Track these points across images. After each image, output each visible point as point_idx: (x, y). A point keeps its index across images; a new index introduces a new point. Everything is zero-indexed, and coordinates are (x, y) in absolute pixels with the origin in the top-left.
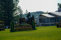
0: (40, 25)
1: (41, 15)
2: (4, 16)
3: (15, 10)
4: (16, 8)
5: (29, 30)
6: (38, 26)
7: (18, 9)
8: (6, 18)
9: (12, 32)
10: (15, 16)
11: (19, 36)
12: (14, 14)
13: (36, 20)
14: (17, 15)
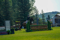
0: (55, 25)
1: (56, 16)
2: (21, 16)
3: (31, 10)
4: (32, 8)
5: (44, 30)
6: (54, 26)
7: (34, 9)
8: (22, 18)
9: (28, 32)
10: (31, 16)
11: (34, 36)
12: (30, 14)
13: (51, 20)
14: (33, 15)
